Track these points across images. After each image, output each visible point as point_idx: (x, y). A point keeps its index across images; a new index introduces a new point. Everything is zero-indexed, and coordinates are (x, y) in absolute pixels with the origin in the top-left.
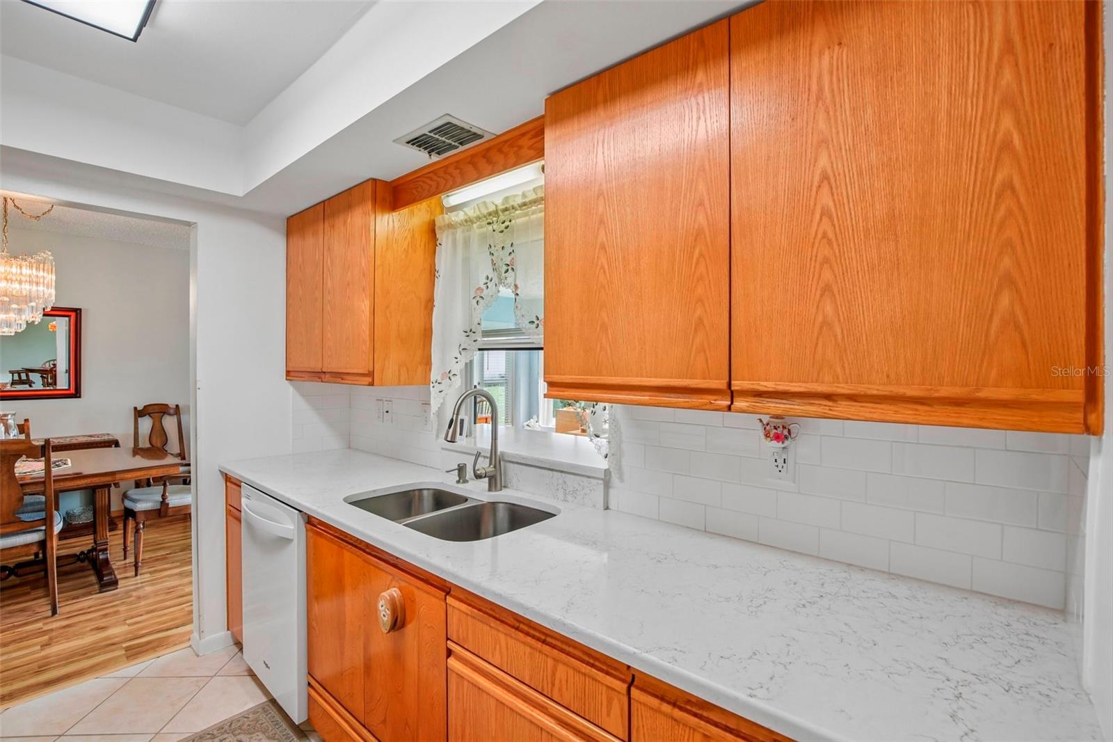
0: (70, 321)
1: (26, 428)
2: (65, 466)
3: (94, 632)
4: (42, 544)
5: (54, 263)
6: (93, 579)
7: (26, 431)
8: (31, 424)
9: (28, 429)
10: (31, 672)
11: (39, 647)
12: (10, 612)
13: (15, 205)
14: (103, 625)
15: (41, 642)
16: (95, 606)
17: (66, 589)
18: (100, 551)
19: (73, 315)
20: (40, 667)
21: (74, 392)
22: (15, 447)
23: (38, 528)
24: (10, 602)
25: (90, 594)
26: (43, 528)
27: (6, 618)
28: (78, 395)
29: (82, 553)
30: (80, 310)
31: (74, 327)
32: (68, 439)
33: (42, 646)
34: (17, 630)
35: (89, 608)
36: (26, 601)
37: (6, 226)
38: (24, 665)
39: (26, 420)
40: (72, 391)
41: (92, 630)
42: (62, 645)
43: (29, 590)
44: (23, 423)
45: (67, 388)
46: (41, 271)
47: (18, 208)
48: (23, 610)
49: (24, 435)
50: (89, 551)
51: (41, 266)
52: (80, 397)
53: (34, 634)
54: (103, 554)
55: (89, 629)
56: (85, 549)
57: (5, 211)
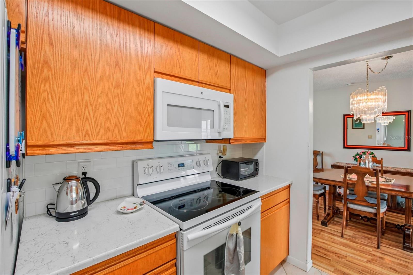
0: (405, 117)
1: (381, 162)
2: (390, 183)
3: (391, 270)
4: (376, 214)
5: (386, 91)
6: (402, 240)
7: (381, 163)
8: (383, 160)
9: (382, 163)
10: (358, 270)
11: (366, 260)
12: (364, 236)
13: (371, 70)
14: (397, 269)
15: (368, 258)
16: (398, 256)
17: (387, 238)
18: (406, 228)
19: (407, 114)
20: (362, 270)
21: (407, 149)
22: (364, 170)
23: (374, 207)
24: (366, 232)
25: (397, 247)
26: (376, 208)
27: (362, 238)
28: (409, 150)
29: (398, 225)
30: (410, 111)
31: (407, 119)
32: (403, 169)
33: (367, 261)
34: (363, 246)
35: (394, 255)
36: (372, 235)
37: (368, 80)
38: (357, 265)
39: (382, 159)
40: (406, 148)
41: (391, 268)
42: (374, 266)
43: (375, 231)
44: (380, 160)
45: (404, 146)
46: (380, 95)
47: (372, 71)
48: (369, 238)
49: (380, 165)
50: (402, 226)
51: (380, 93)
52: (410, 151)
53: (367, 252)
54: (408, 231)
55: (389, 266)
56: (401, 224)
57: (367, 74)
